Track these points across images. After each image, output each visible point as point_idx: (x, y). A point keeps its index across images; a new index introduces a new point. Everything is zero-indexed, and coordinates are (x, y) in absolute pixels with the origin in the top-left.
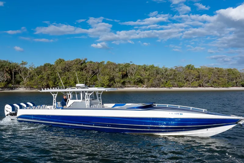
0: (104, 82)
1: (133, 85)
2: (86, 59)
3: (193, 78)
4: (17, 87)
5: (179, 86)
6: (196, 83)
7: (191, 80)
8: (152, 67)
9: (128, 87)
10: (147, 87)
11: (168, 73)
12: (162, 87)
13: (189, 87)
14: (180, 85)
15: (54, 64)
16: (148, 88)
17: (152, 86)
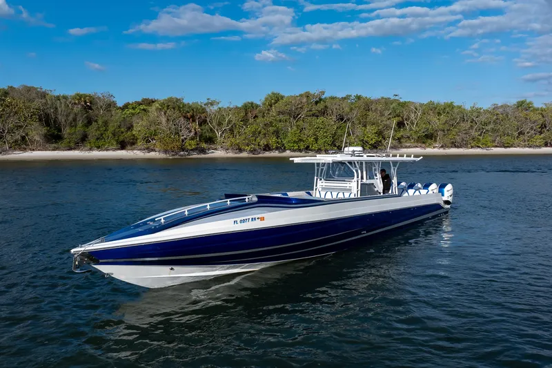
0: (368, 137)
1: (416, 144)
2: (323, 93)
3: (532, 128)
4: (209, 149)
5: (506, 145)
6: (539, 139)
7: (528, 133)
8: (451, 106)
9: (406, 147)
10: (442, 147)
11: (483, 118)
12: (472, 147)
13: (525, 146)
14: (508, 143)
15: (259, 103)
16: (444, 149)
17: (454, 145)
